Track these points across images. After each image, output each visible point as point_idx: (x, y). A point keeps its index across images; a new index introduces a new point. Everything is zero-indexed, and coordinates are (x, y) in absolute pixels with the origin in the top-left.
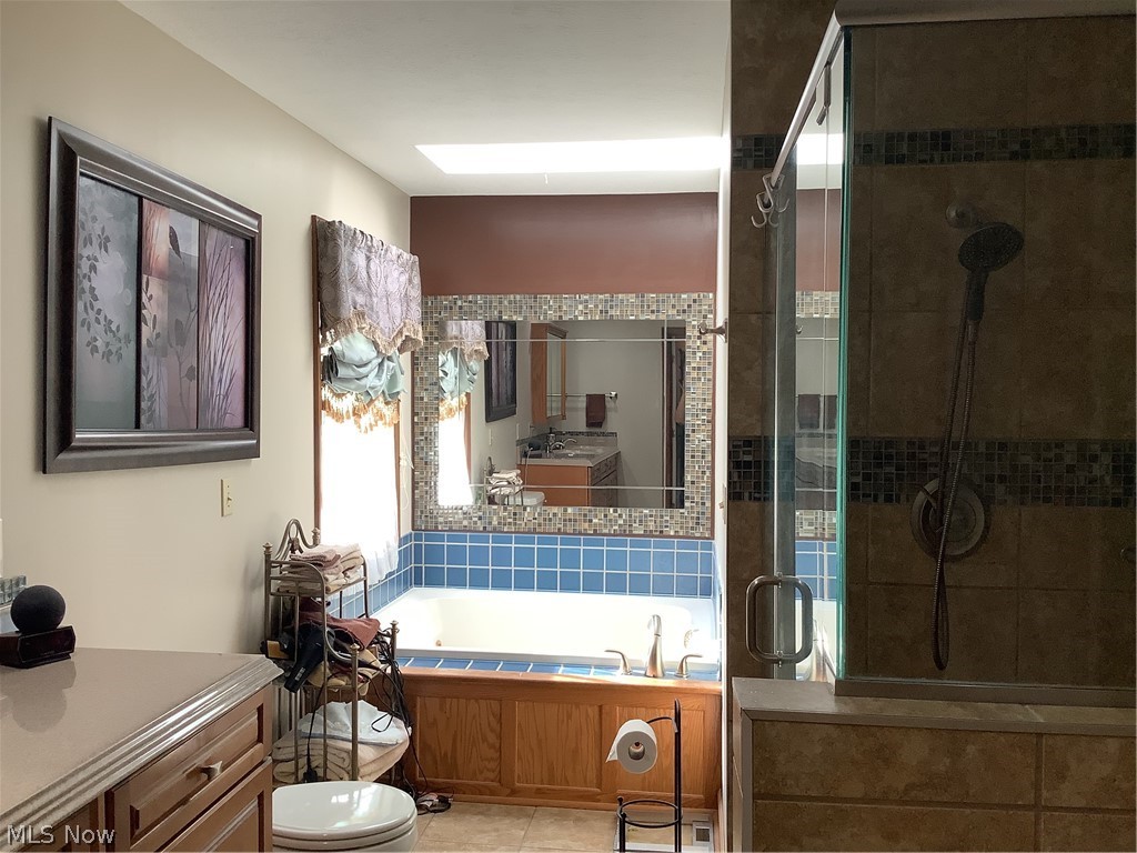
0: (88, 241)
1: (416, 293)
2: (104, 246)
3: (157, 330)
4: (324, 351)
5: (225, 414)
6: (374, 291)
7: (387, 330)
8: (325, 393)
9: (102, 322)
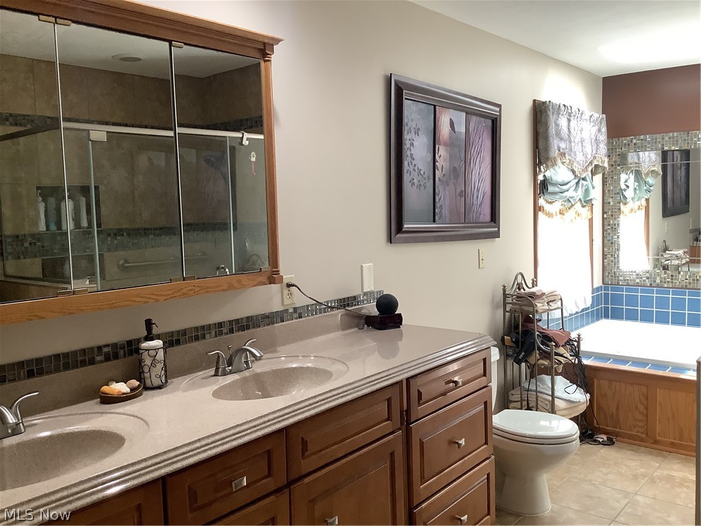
0: (409, 131)
1: (603, 137)
2: (417, 133)
3: (443, 173)
4: (540, 177)
5: (480, 214)
6: (572, 140)
7: (581, 162)
8: (541, 202)
9: (417, 171)
